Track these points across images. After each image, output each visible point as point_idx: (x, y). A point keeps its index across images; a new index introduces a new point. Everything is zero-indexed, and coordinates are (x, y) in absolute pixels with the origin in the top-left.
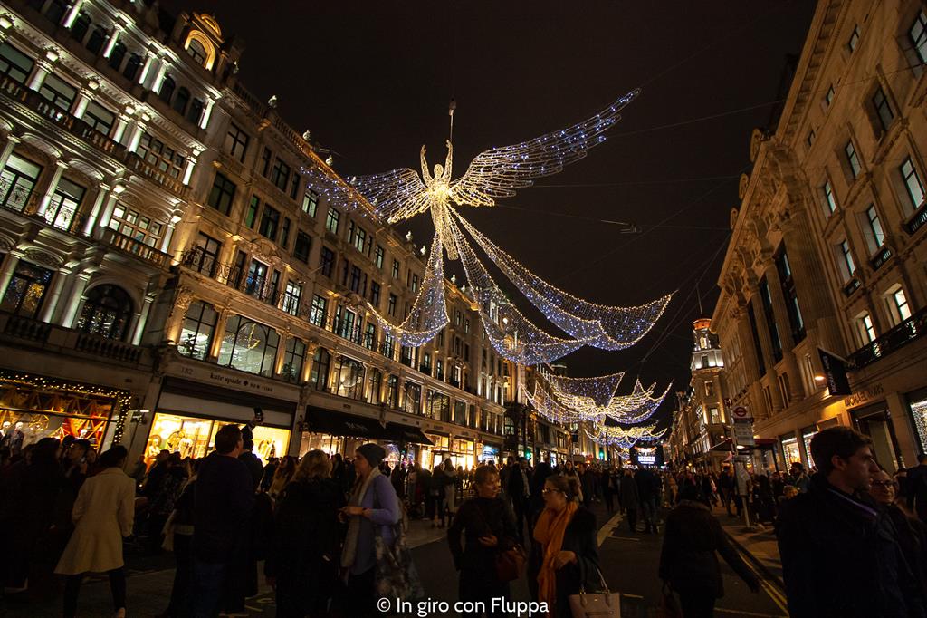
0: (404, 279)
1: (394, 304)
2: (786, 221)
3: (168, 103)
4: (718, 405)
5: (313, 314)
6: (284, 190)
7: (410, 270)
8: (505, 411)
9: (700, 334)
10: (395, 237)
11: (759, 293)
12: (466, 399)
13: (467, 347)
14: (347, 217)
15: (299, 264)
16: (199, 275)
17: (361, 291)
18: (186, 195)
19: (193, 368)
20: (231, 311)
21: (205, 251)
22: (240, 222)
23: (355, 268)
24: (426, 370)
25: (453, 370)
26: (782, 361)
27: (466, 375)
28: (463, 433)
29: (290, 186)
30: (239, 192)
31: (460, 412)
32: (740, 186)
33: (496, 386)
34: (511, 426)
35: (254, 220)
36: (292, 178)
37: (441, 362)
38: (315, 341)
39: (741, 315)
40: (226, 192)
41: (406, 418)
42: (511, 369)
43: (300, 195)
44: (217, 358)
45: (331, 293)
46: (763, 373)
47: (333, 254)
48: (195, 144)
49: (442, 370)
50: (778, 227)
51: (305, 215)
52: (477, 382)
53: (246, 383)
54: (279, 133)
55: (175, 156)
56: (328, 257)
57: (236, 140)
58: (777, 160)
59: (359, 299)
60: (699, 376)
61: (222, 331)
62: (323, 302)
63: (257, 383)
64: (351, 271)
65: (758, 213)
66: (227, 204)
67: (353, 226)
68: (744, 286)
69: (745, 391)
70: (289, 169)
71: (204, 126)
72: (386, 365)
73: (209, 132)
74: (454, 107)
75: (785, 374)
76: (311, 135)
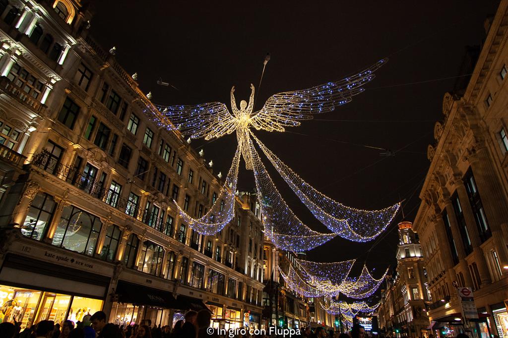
0: (197, 184)
1: (188, 202)
2: (472, 155)
3: (36, 44)
4: (418, 286)
5: (129, 207)
6: (115, 113)
7: (201, 178)
8: (263, 287)
9: (403, 232)
10: (191, 152)
11: (451, 204)
12: (236, 277)
13: (238, 236)
14: (159, 136)
15: (122, 169)
16: (45, 173)
17: (165, 192)
18: (42, 111)
19: (31, 247)
20: (67, 202)
21: (51, 155)
22: (81, 135)
23: (162, 174)
24: (208, 253)
25: (228, 254)
26: (473, 253)
27: (237, 258)
28: (233, 304)
29: (120, 111)
30: (82, 113)
31: (231, 288)
32: (435, 131)
33: (258, 267)
34: (267, 299)
35: (91, 134)
36: (122, 105)
37: (219, 248)
38: (129, 228)
39: (438, 220)
40: (73, 112)
41: (192, 291)
42: (268, 254)
43: (127, 118)
44: (51, 240)
45: (143, 192)
46: (456, 261)
47: (147, 163)
48: (53, 75)
49: (219, 254)
50: (467, 159)
51: (129, 133)
52: (244, 264)
53: (72, 261)
54: (115, 73)
55: (37, 83)
56: (143, 165)
57: (84, 75)
58: (465, 114)
59: (164, 197)
60: (403, 264)
61: (58, 219)
62: (136, 199)
63: (81, 261)
64: (159, 175)
65: (450, 149)
66: (72, 121)
67: (163, 143)
68: (439, 200)
69: (441, 276)
70: (120, 99)
71: (61, 63)
72: (180, 249)
73: (65, 68)
74: (269, 59)
75: (474, 264)
76: (138, 77)
